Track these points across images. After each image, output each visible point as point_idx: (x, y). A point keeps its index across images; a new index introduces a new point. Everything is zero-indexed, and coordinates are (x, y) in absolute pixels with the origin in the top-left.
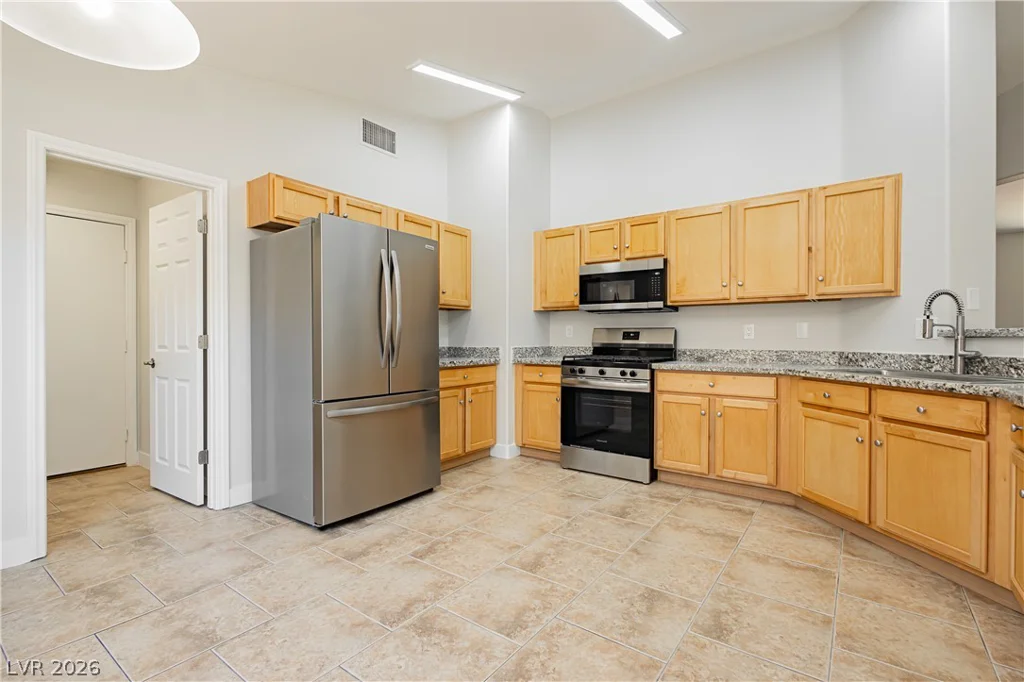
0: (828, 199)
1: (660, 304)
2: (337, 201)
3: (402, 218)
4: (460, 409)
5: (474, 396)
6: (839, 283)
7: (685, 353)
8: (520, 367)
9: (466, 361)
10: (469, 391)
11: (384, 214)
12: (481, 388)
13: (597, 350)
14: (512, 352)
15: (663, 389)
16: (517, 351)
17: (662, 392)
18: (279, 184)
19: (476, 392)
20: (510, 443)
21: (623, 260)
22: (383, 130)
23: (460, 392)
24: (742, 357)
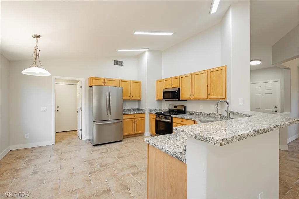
0: (211, 72)
1: (177, 99)
2: (104, 80)
3: (121, 81)
4: (133, 124)
5: (137, 121)
6: (213, 96)
7: (188, 112)
8: (150, 114)
9: (140, 112)
10: (136, 119)
11: (116, 81)
12: (139, 119)
13: (169, 110)
14: (148, 110)
15: (174, 122)
16: (150, 110)
17: (174, 123)
18: (92, 78)
19: (138, 120)
20: (148, 132)
21: (172, 88)
22: (120, 61)
23: (133, 120)
24: (199, 114)
